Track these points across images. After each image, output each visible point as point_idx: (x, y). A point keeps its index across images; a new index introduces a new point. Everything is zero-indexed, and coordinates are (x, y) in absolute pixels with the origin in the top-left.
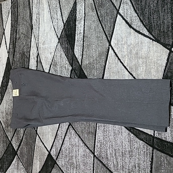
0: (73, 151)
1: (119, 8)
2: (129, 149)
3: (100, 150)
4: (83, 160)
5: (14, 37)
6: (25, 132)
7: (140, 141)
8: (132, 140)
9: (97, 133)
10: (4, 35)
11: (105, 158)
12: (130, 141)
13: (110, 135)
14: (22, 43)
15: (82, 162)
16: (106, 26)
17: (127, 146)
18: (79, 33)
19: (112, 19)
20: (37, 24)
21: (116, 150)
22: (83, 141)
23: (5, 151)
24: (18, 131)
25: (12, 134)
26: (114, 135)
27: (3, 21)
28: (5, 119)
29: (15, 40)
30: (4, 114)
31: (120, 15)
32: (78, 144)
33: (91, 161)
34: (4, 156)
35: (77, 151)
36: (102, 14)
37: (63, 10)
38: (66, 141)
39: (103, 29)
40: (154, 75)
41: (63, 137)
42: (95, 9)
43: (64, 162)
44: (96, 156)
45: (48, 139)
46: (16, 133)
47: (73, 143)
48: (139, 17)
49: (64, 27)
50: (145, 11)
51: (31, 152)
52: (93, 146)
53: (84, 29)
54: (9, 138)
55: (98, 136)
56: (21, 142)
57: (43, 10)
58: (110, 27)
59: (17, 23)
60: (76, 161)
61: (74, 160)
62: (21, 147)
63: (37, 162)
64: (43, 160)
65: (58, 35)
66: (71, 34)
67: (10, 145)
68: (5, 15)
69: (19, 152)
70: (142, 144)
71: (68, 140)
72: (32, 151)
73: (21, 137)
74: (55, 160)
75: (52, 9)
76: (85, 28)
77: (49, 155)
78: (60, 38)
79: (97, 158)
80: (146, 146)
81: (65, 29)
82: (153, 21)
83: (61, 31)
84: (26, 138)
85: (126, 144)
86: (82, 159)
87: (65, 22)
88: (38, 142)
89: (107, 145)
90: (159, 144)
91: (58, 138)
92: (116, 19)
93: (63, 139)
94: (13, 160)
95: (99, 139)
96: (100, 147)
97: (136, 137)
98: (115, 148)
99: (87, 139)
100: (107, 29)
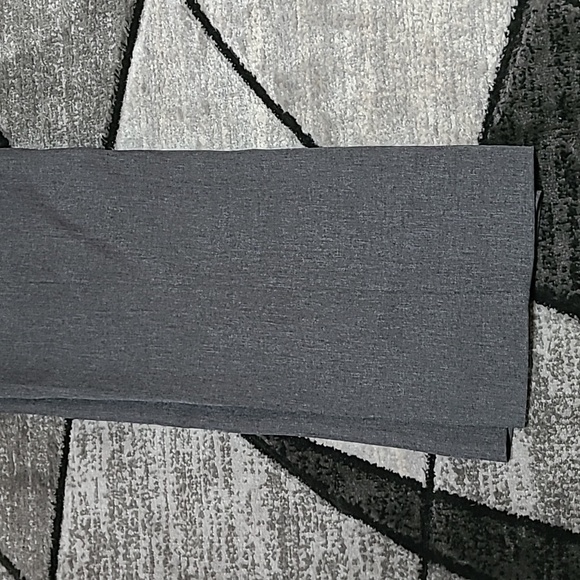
2: (275, 568)
7: (342, 516)
8: (292, 512)
9: (68, 480)
12: (283, 519)
13: (152, 486)
17: (260, 549)
26: (182, 489)
40: (432, 121)
52: (47, 559)
55: (77, 499)
70: (358, 539)
80: (380, 550)
85: (252, 539)
89: (132, 550)
90: (462, 532)
95: (86, 517)
96: (92, 561)
97: (318, 498)
98: (184, 565)
99: (5, 517)
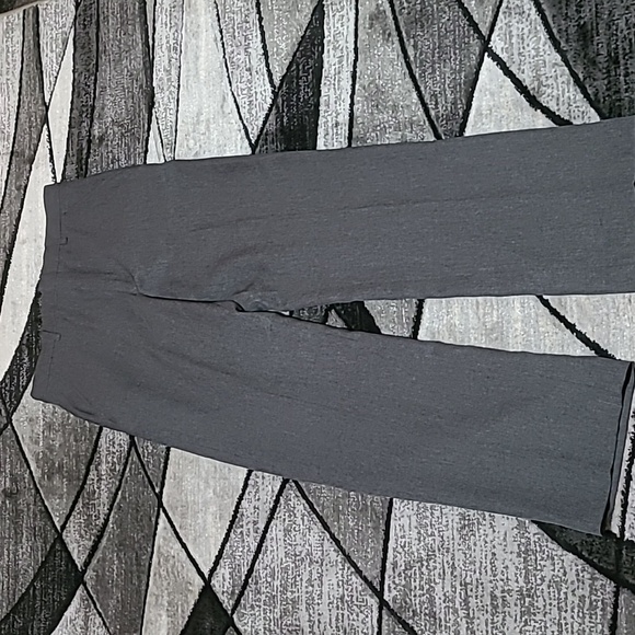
0: (298, 579)
1: (492, 31)
2: (522, 583)
3: (403, 582)
4: (337, 620)
5: (84, 133)
6: (117, 501)
7: (565, 552)
8: (532, 547)
9: (393, 515)
10: (45, 126)
11: (426, 614)
12: (526, 552)
13: (444, 523)
14: (114, 157)
15: (334, 625)
16: (436, 101)
17: (512, 569)
18: (330, 125)
19: (460, 72)
20: (172, 88)
21: (469, 586)
22: (337, 542)
23: (40, 569)
24: (88, 494)
25: (66, 502)
26: (463, 527)
27: (42, 72)
28: (41, 444)
29: (85, 145)
30: (39, 428)
31: (495, 57)
32: (320, 553)
33: (369, 625)
34: (35, 588)
35: (316, 583)
36: (421, 55)
37: (272, 36)
38: (272, 539)
39: (427, 111)
41: (262, 526)
42: (395, 33)
43: (262, 622)
44: (391, 604)
45: (205, 529)
46: (80, 500)
47: (299, 548)
48: (568, 65)
49: (274, 101)
50: (595, 43)
51: (139, 577)
52: (379, 565)
53: (352, 110)
54: (56, 520)
55: (398, 528)
56: (100, 537)
57: (196, 35)
58: (454, 103)
59: (96, 80)
60: (310, 621)
61: (303, 615)
62: (99, 554)
63: (160, 616)
64: (183, 611)
65: (250, 130)
66: (302, 128)
67: (58, 547)
68: (52, 51)
69: (89, 575)
70: (574, 568)
71: (281, 535)
72: (143, 573)
73: (102, 516)
74: (229, 612)
75: (231, 30)
76: (355, 107)
77: (207, 591)
78: (257, 141)
79: (391, 612)
80: (589, 576)
81: (278, 107)
82: (627, 84)
83: (262, 115)
84: (120, 524)
85: (507, 562)
86: (334, 612)
87: (277, 82)
88: (164, 539)
89: (431, 562)
91: (242, 526)
92: (477, 73)
93: (260, 532)
94: (70, 604)
95: (403, 540)
96: (406, 569)
97: (550, 539)
98: (464, 576)
99: (353, 535)
100: (441, 112)
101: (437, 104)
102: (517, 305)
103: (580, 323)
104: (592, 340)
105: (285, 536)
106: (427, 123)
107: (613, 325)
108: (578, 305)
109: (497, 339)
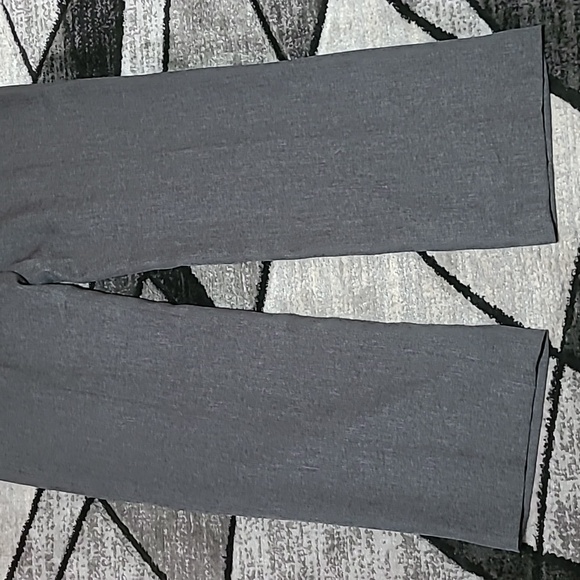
7: (466, 573)
8: (424, 569)
9: (236, 538)
13: (306, 544)
16: (279, 14)
18: (138, 45)
22: (162, 576)
26: (332, 548)
38: (72, 577)
39: (266, 27)
41: (58, 561)
49: (62, 16)
53: (167, 26)
55: (244, 553)
58: (303, 16)
65: (29, 54)
66: (101, 50)
76: (172, 22)
78: (39, 68)
81: (66, 24)
83: (46, 34)
91: (30, 563)
93: (56, 569)
95: (251, 569)
97: (445, 558)
99: (184, 567)
100: (286, 27)
101: (279, 17)
102: (393, 264)
103: (475, 285)
104: (492, 305)
105: (90, 572)
106: (267, 40)
107: (518, 286)
108: (472, 263)
109: (368, 308)
